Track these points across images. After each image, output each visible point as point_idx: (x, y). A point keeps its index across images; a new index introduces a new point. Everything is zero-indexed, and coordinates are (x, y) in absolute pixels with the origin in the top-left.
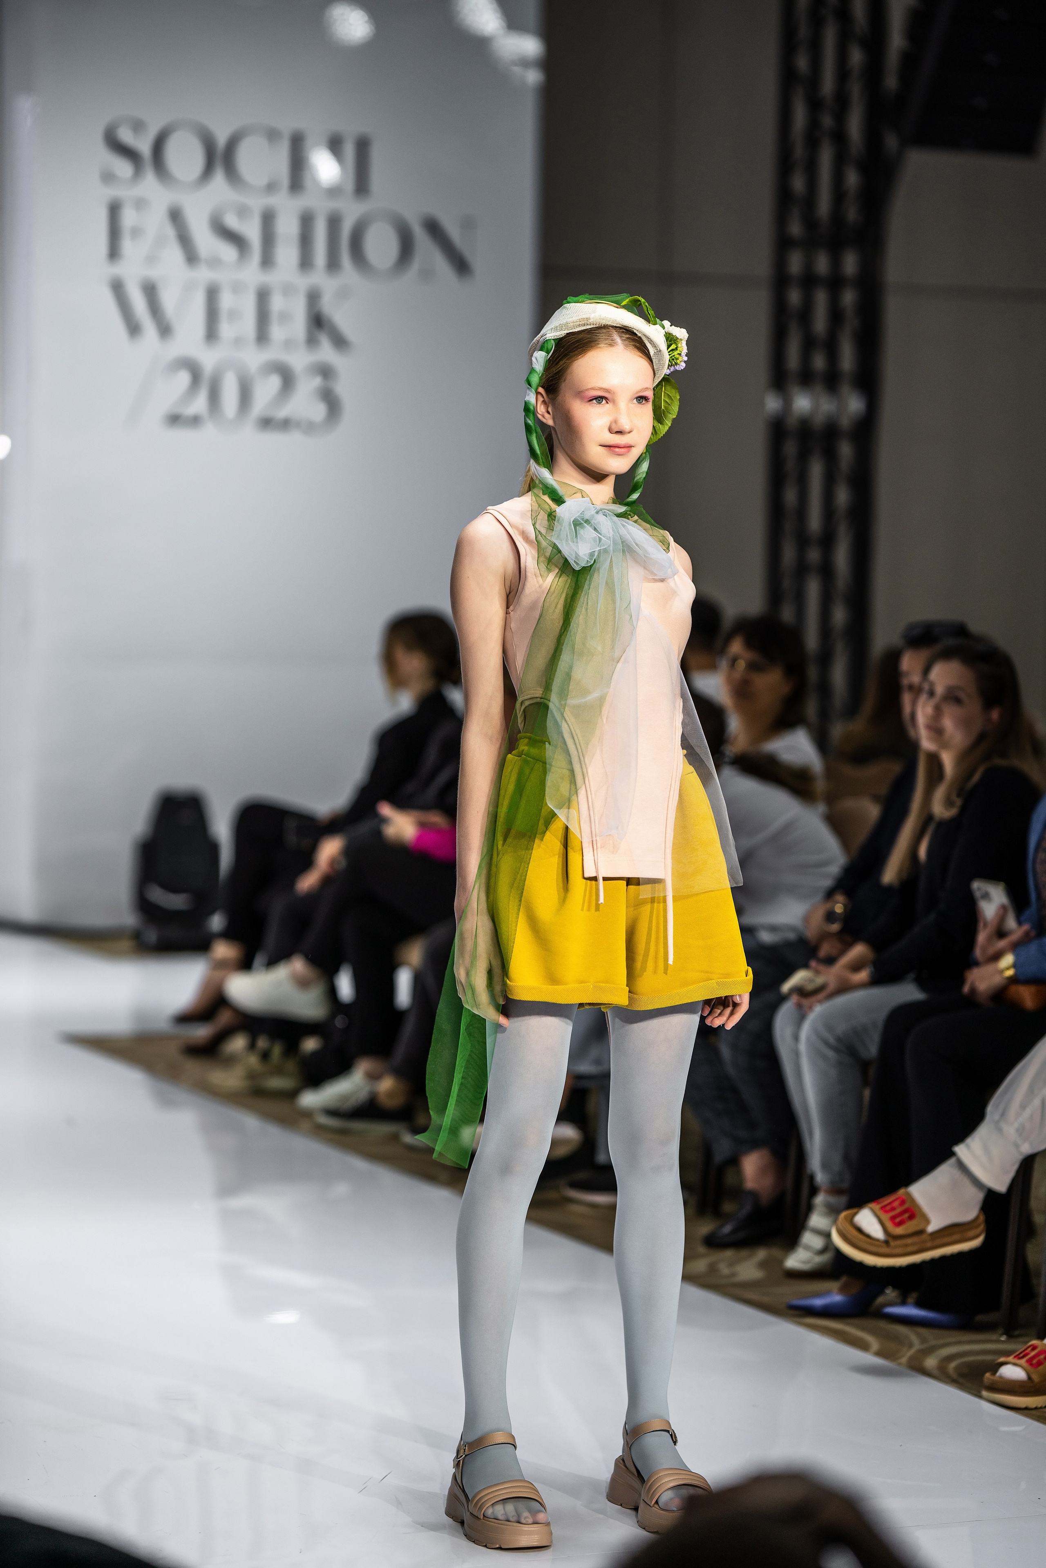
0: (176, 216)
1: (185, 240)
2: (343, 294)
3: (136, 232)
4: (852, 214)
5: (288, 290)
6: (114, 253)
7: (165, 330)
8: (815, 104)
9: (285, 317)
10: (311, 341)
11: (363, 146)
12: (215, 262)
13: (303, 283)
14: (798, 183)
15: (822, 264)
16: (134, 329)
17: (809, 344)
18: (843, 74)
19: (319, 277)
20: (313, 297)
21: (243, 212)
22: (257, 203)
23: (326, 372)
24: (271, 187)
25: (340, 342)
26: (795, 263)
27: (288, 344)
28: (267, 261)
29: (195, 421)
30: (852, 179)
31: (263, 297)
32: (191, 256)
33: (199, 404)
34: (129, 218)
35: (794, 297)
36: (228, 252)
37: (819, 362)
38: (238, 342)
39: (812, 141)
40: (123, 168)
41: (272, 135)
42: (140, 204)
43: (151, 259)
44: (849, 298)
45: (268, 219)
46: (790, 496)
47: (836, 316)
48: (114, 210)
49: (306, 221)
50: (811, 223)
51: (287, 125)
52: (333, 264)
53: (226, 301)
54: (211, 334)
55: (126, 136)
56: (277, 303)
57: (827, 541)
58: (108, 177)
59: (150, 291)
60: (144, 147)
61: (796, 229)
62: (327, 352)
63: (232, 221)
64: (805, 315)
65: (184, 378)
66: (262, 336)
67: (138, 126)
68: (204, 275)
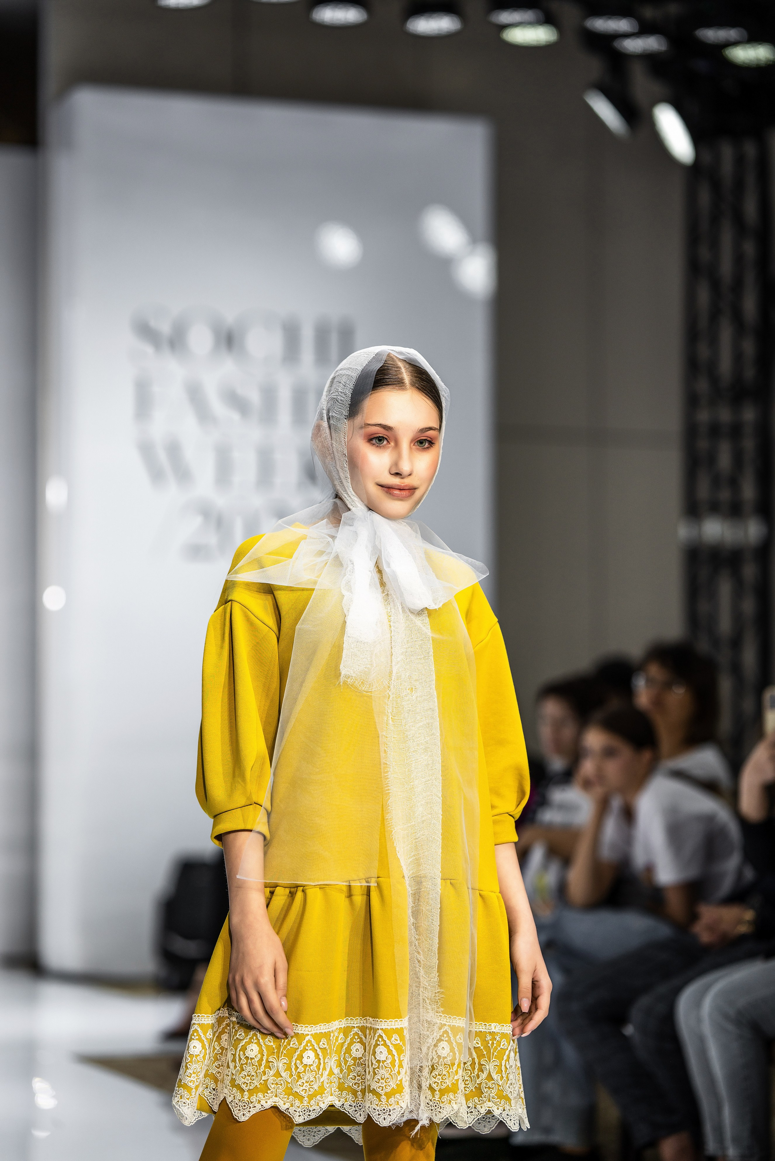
0: (192, 389)
4: (750, 373)
6: (142, 414)
7: (183, 477)
8: (715, 285)
13: (296, 439)
14: (703, 351)
15: (725, 415)
16: (157, 476)
17: (716, 482)
18: (739, 259)
24: (270, 362)
26: (703, 416)
27: (286, 487)
28: (268, 418)
29: (207, 552)
30: (749, 347)
32: (205, 418)
33: (212, 539)
35: (703, 444)
36: (233, 416)
37: (725, 495)
38: (244, 488)
39: (715, 315)
44: (749, 444)
46: (703, 607)
47: (738, 458)
48: (142, 385)
50: (715, 382)
51: (282, 310)
54: (223, 479)
57: (736, 643)
58: (135, 355)
59: (173, 450)
60: (165, 329)
61: (703, 386)
63: (241, 390)
64: (712, 459)
65: (198, 519)
66: (265, 481)
67: (160, 313)
68: (214, 434)
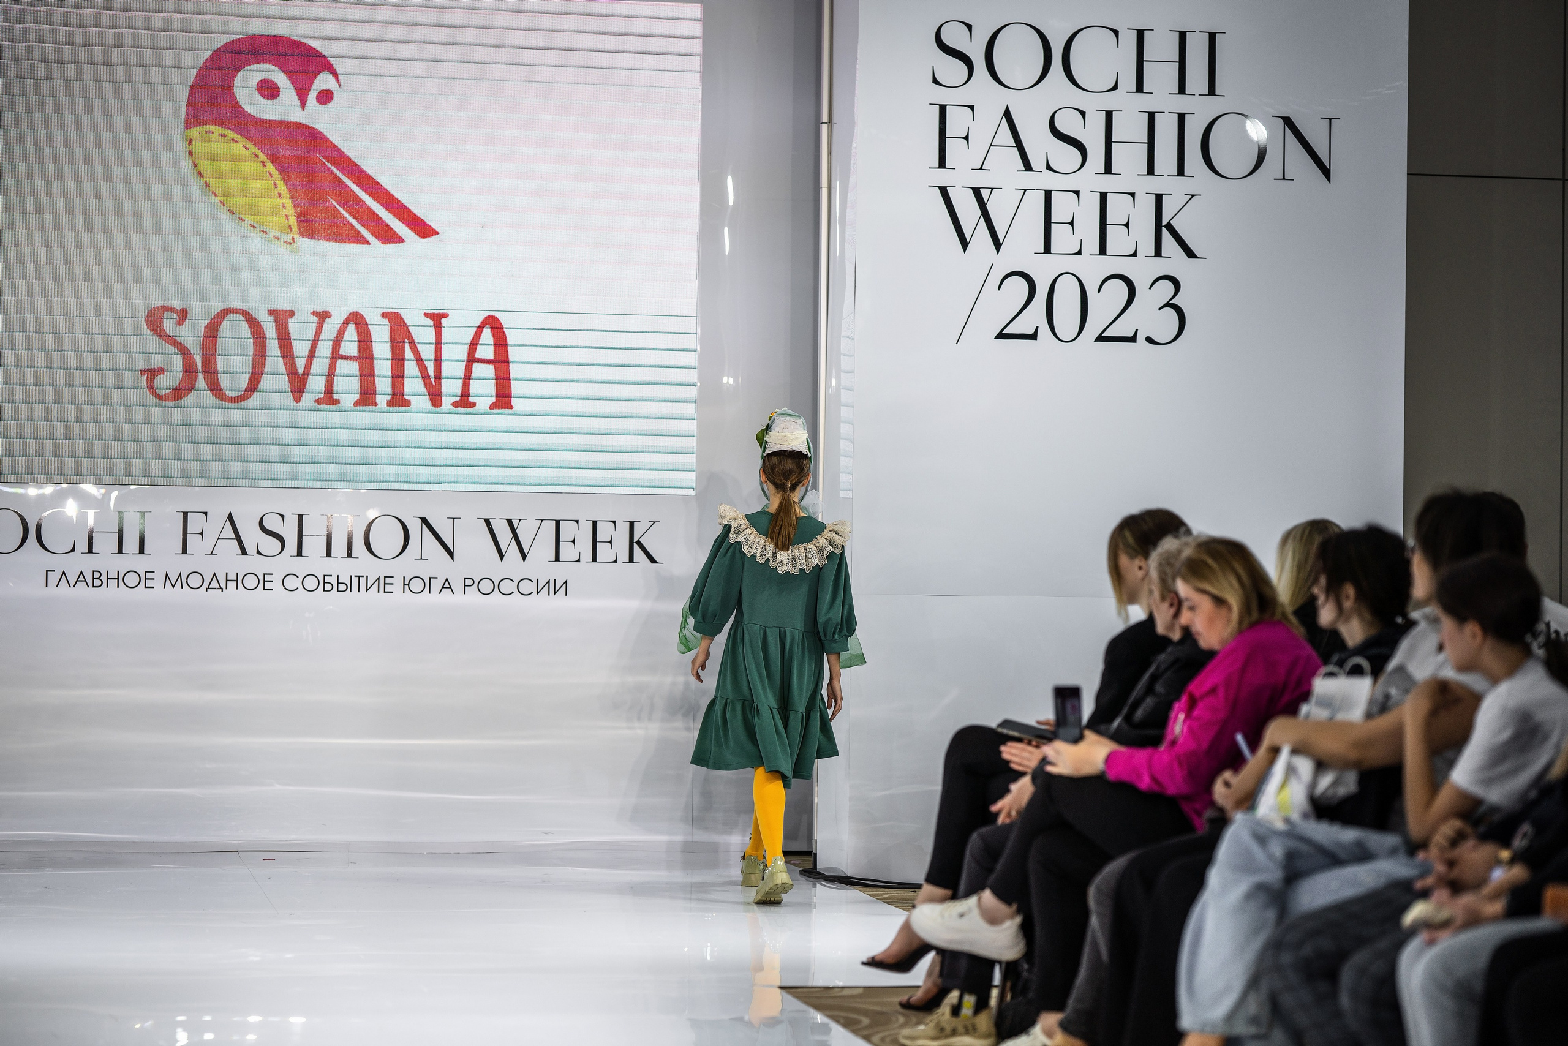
0: (1008, 117)
1: (1019, 145)
3: (966, 138)
5: (1133, 195)
6: (942, 162)
7: (998, 243)
10: (1158, 249)
11: (1212, 40)
13: (1147, 186)
16: (964, 242)
19: (1165, 181)
20: (1159, 201)
21: (1082, 115)
22: (1094, 105)
24: (1113, 89)
25: (1189, 252)
28: (1108, 167)
29: (1032, 336)
31: (1103, 200)
32: (1027, 164)
33: (1034, 319)
34: (958, 125)
36: (1067, 157)
40: (954, 71)
41: (1114, 33)
45: (1109, 120)
48: (943, 112)
49: (1151, 119)
51: (1128, 24)
52: (1181, 170)
54: (1047, 246)
55: (954, 37)
56: (1118, 208)
58: (935, 81)
59: (982, 200)
60: (975, 50)
62: (1174, 261)
63: (1068, 124)
65: (1018, 289)
66: (1103, 249)
67: (969, 27)
68: (1042, 180)
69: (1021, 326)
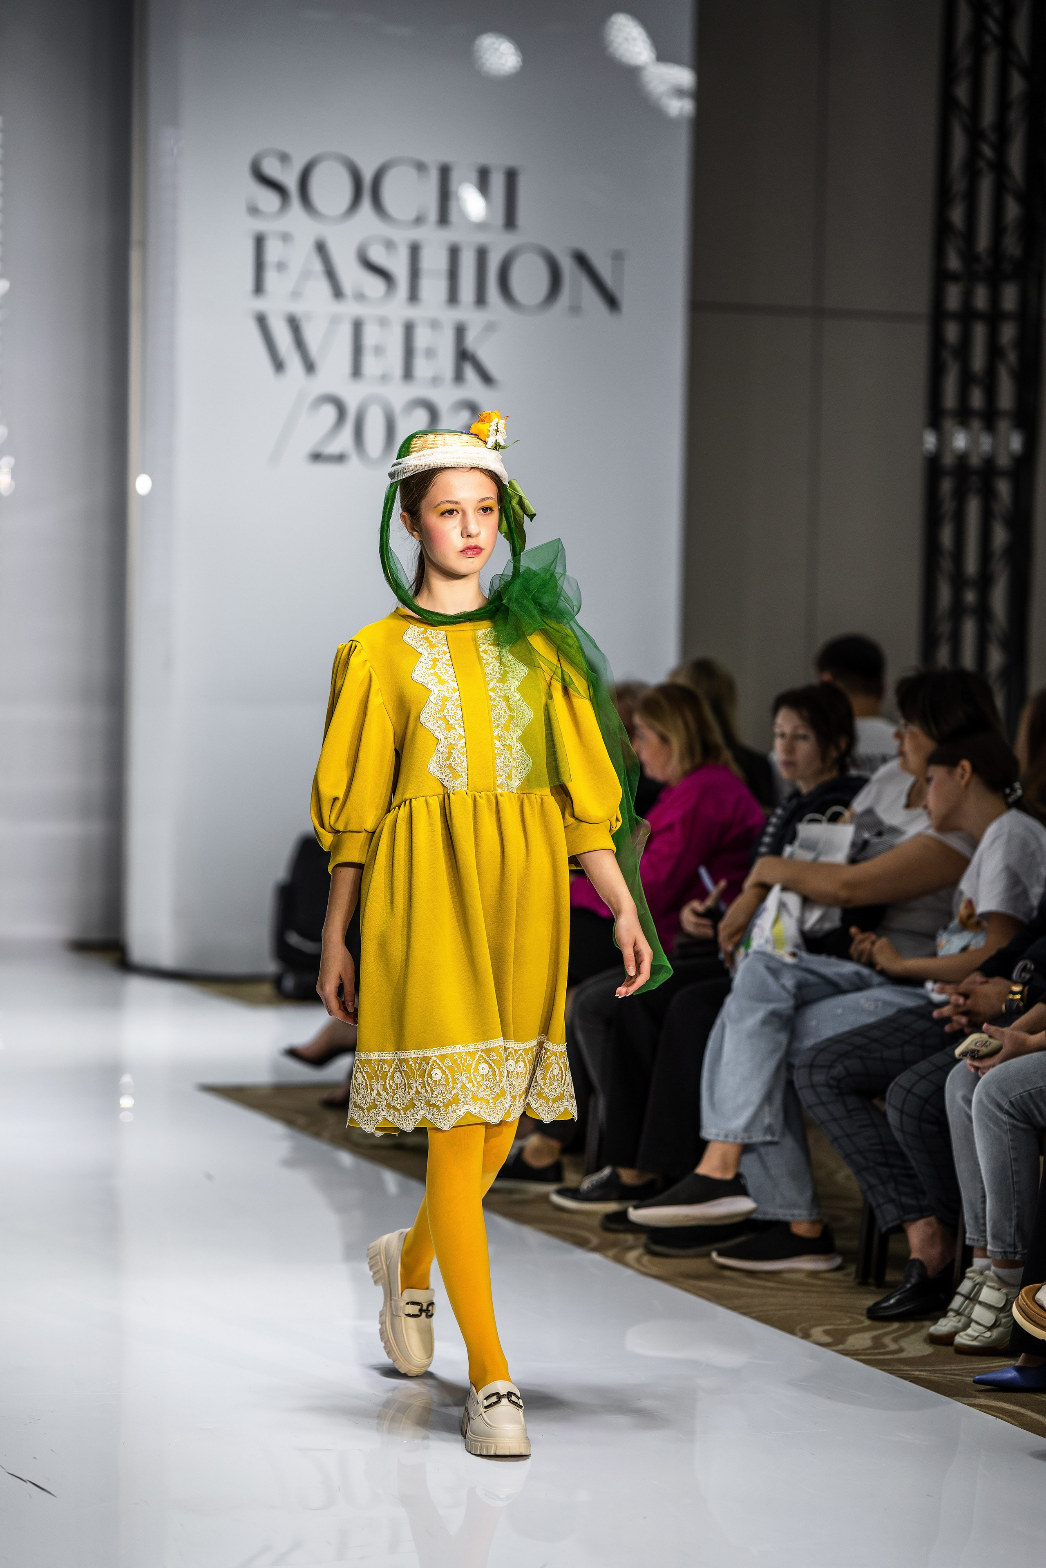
0: (321, 248)
1: (330, 274)
2: (490, 327)
3: (281, 266)
4: (1012, 246)
5: (435, 325)
6: (259, 288)
7: (310, 367)
8: (975, 134)
9: (430, 353)
10: (459, 377)
11: (511, 177)
12: (360, 297)
13: (450, 317)
14: (957, 216)
15: (981, 299)
16: (279, 365)
17: (966, 380)
18: (1003, 105)
19: (466, 312)
20: (460, 331)
21: (390, 245)
22: (403, 237)
23: (473, 408)
24: (419, 220)
25: (486, 378)
26: (953, 298)
27: (436, 381)
28: (414, 296)
29: (340, 458)
30: (1013, 210)
31: (409, 329)
32: (338, 292)
33: (344, 441)
34: (273, 251)
35: (952, 332)
36: (374, 285)
37: (977, 399)
38: (384, 378)
39: (972, 173)
40: (269, 200)
41: (421, 167)
42: (286, 237)
43: (296, 295)
44: (1008, 332)
45: (415, 250)
46: (947, 536)
47: (994, 352)
48: (260, 242)
49: (454, 253)
50: (969, 256)
51: (433, 159)
52: (481, 299)
53: (371, 336)
54: (357, 371)
55: (272, 168)
56: (422, 338)
57: (984, 582)
58: (254, 211)
59: (294, 325)
60: (291, 181)
61: (954, 263)
62: (473, 387)
63: (377, 256)
64: (963, 350)
65: (329, 413)
66: (408, 374)
67: (284, 158)
68: (350, 309)
69: (333, 448)
